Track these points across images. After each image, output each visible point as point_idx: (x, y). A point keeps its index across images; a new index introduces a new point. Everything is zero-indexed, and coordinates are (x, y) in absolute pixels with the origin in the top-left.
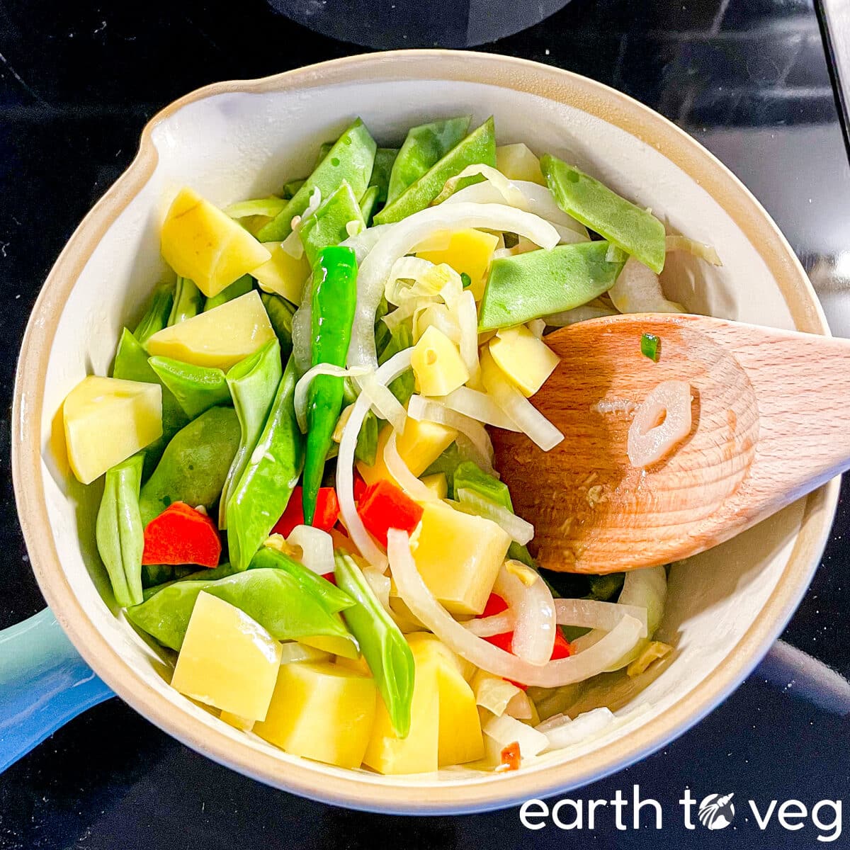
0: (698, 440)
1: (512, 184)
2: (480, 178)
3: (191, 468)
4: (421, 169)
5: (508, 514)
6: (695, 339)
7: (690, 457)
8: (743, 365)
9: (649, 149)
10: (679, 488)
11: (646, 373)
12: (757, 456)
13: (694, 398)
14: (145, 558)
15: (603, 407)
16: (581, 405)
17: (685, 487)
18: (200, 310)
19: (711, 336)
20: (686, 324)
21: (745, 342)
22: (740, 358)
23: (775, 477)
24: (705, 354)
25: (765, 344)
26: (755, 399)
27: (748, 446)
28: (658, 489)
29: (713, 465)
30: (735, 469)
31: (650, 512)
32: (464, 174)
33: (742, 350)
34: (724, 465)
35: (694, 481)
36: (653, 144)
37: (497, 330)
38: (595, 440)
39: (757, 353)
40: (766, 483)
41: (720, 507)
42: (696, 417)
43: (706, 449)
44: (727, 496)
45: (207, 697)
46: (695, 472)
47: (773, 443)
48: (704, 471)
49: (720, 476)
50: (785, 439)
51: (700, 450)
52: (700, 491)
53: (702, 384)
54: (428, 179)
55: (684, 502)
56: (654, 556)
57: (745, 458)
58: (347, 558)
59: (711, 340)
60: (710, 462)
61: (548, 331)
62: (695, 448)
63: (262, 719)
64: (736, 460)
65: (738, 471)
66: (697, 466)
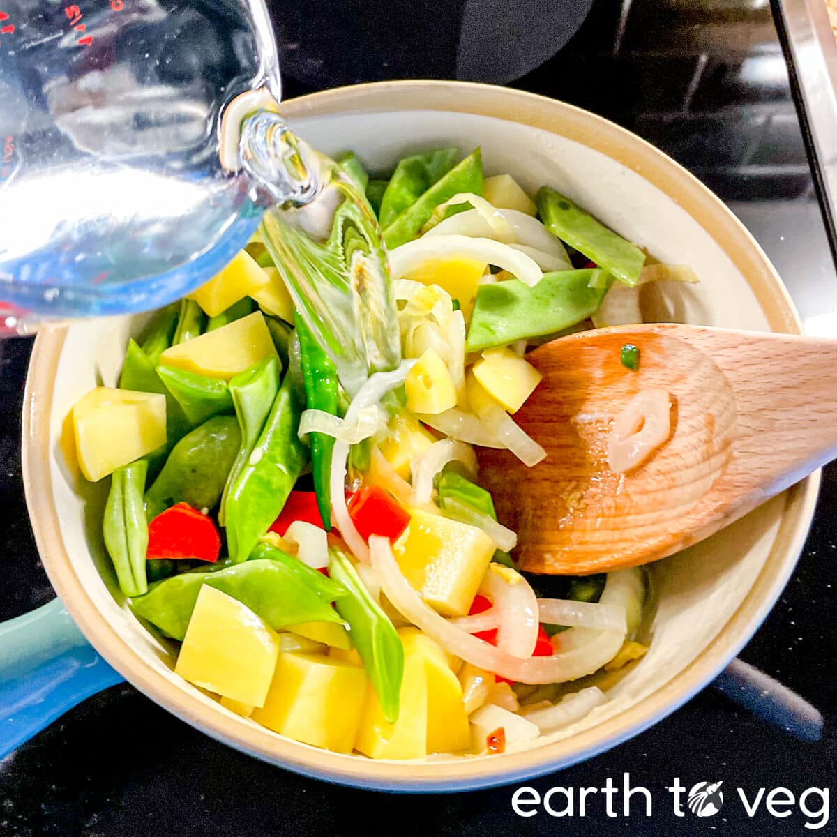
0: (676, 445)
1: (497, 213)
2: (466, 206)
3: (194, 471)
4: (409, 198)
5: (491, 522)
6: (674, 346)
7: (667, 461)
8: (722, 367)
9: (629, 172)
10: (657, 491)
11: (626, 383)
12: (736, 454)
13: (673, 405)
14: (149, 552)
15: (583, 418)
16: (562, 417)
17: (663, 489)
18: (203, 330)
19: (689, 341)
20: (665, 333)
21: (723, 345)
22: (719, 361)
23: (753, 472)
24: (684, 360)
25: (742, 346)
26: (733, 399)
27: (727, 444)
28: (636, 493)
29: (691, 467)
30: (712, 469)
31: (628, 514)
32: (452, 202)
33: (720, 352)
34: (701, 466)
35: (671, 483)
36: (632, 168)
37: (482, 351)
38: (575, 450)
39: (735, 355)
40: (743, 478)
41: (698, 504)
42: (674, 423)
43: (684, 452)
44: (705, 494)
45: (209, 684)
46: (673, 475)
47: (750, 440)
48: (682, 473)
49: (698, 476)
50: (762, 436)
51: (677, 454)
52: (677, 492)
53: (681, 391)
54: (418, 207)
55: (662, 503)
56: (633, 555)
57: (723, 457)
58: (340, 554)
59: (690, 346)
60: (688, 465)
61: (529, 349)
62: (672, 452)
63: (261, 706)
64: (713, 460)
65: (715, 470)
66: (675, 469)
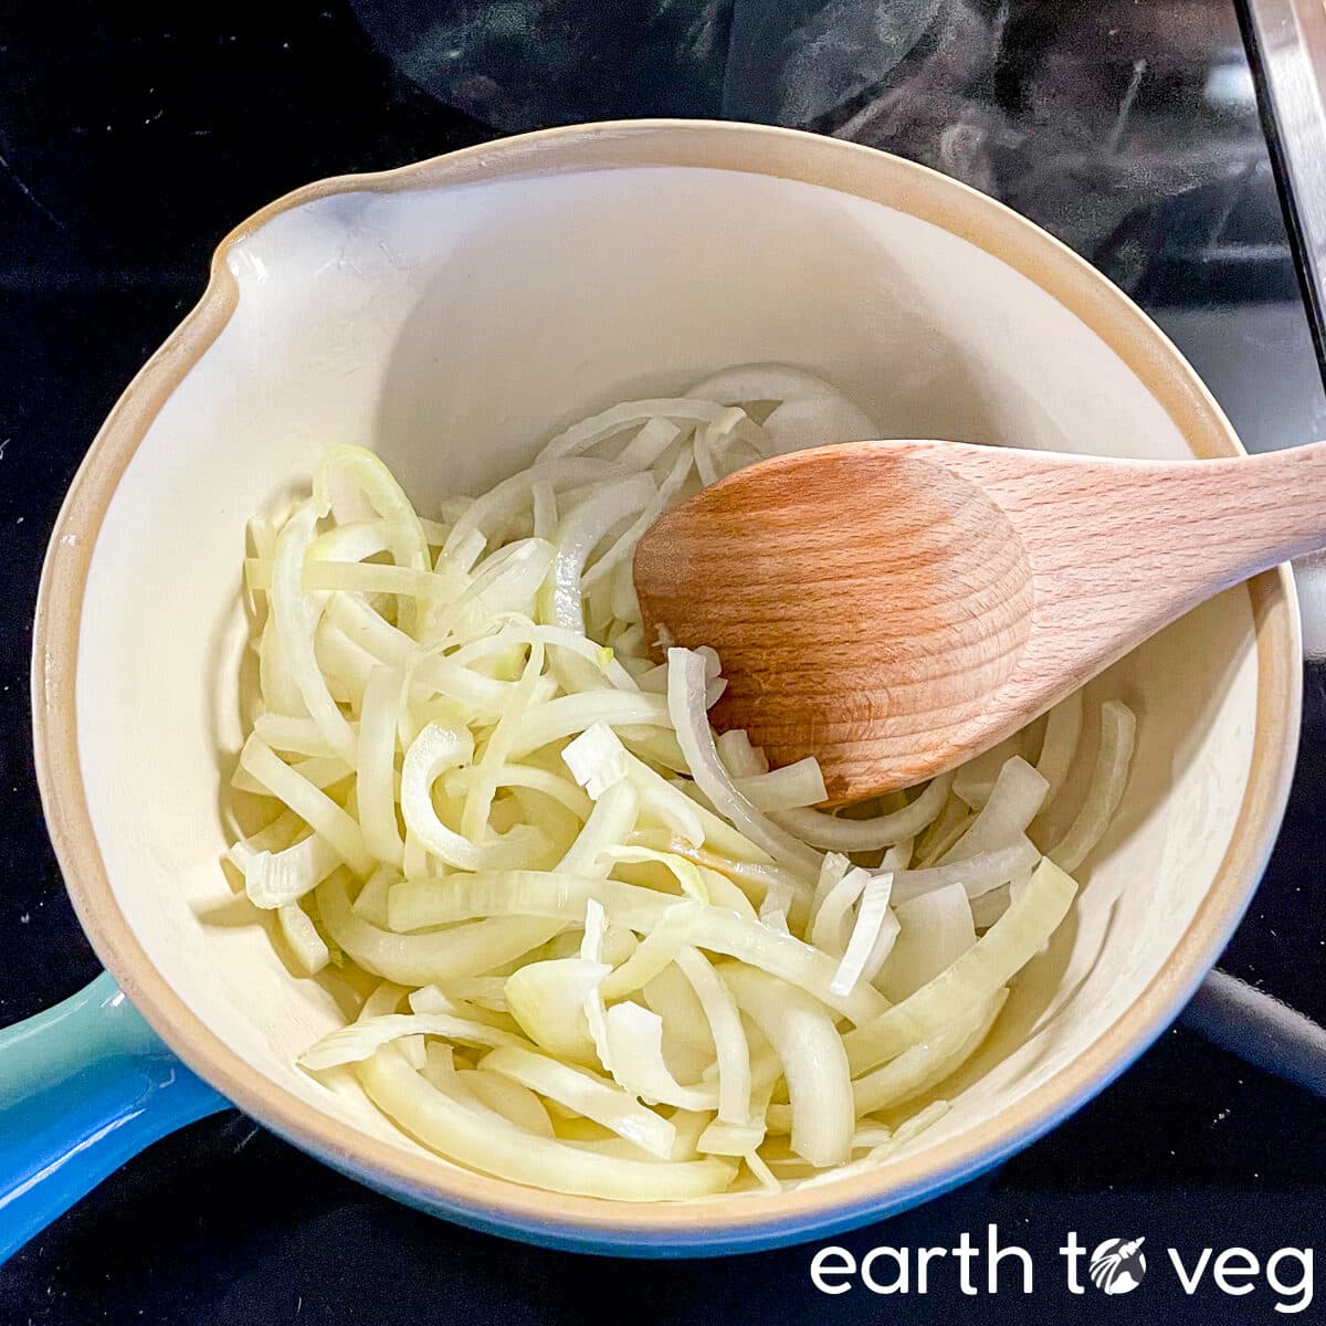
0: (945, 611)
6: (932, 475)
8: (1002, 507)
10: (926, 680)
11: (863, 525)
12: (1034, 629)
17: (934, 678)
19: (955, 469)
20: (917, 455)
21: (1005, 475)
22: (1000, 499)
23: (1061, 654)
24: (947, 493)
25: (1030, 476)
26: (1023, 552)
27: (1020, 615)
28: (897, 684)
29: (971, 644)
30: (1003, 648)
31: (888, 716)
33: (999, 485)
34: (987, 643)
35: (946, 667)
38: (798, 624)
39: (1021, 489)
40: (1050, 664)
41: (989, 701)
43: (958, 622)
44: (998, 686)
46: (946, 656)
47: (1054, 610)
48: (958, 652)
49: (983, 659)
50: (1070, 602)
51: (949, 625)
52: (956, 681)
53: (945, 534)
57: (1017, 632)
59: (955, 475)
60: (967, 640)
64: (1003, 635)
65: (1009, 651)
66: (948, 646)
